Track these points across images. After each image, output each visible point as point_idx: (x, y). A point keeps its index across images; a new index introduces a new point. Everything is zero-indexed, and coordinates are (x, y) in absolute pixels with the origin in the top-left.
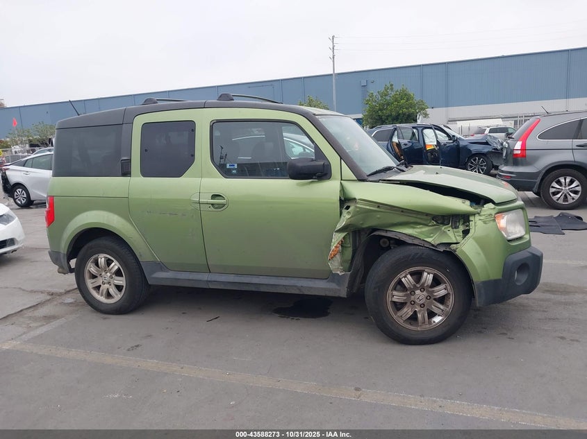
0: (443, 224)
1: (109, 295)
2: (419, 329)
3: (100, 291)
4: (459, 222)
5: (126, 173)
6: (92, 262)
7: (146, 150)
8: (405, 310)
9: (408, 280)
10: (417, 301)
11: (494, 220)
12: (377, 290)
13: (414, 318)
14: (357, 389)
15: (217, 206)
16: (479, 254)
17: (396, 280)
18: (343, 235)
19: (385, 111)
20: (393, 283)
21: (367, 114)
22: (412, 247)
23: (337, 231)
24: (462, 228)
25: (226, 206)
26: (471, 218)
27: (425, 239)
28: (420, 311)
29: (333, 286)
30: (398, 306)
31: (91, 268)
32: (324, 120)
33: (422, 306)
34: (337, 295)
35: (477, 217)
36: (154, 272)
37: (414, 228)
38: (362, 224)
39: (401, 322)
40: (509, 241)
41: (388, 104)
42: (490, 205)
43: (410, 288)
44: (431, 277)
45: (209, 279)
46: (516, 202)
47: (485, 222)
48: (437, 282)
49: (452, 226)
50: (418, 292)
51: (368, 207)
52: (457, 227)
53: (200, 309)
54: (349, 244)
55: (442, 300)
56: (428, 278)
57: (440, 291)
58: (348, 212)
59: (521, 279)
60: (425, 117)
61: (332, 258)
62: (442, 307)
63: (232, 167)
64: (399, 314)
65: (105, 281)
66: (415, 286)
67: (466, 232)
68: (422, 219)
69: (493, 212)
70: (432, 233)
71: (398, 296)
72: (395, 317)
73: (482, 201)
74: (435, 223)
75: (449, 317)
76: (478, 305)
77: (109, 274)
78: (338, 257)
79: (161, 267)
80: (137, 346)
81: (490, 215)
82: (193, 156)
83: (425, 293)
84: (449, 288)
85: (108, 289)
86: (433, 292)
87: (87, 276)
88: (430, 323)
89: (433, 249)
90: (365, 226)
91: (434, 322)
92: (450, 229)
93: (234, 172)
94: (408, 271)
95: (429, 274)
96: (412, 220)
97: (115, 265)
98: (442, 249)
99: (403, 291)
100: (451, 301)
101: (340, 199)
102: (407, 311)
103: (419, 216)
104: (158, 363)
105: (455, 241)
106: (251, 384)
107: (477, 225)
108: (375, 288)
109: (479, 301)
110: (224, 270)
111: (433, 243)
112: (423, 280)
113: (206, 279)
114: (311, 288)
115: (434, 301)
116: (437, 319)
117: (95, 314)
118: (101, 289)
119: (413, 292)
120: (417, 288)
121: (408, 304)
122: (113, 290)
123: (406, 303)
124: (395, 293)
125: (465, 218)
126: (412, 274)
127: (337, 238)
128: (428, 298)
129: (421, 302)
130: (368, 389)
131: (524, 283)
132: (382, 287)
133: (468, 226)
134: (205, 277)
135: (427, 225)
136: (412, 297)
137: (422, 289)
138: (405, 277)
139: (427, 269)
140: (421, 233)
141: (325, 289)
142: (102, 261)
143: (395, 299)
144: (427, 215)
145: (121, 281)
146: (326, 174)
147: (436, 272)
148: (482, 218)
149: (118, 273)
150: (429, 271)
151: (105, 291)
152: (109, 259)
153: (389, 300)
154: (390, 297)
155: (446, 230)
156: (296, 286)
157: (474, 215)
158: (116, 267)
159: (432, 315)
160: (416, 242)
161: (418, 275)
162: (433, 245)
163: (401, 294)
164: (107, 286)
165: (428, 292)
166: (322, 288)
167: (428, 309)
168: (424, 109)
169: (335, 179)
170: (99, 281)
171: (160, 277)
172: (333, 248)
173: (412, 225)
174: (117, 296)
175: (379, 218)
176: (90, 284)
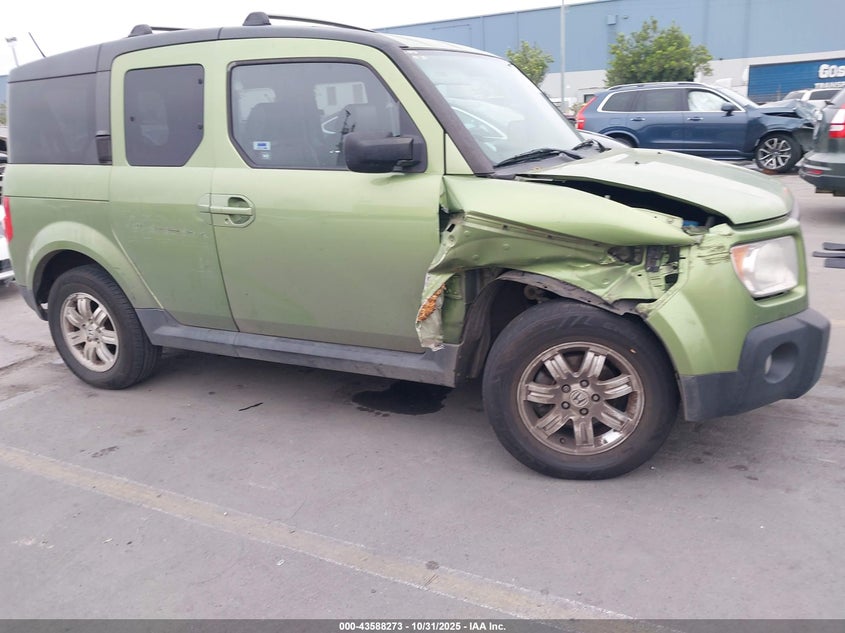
0: (631, 261)
1: (98, 360)
2: (576, 452)
3: (85, 352)
4: (660, 259)
5: (105, 159)
6: (70, 306)
7: (132, 119)
8: (550, 417)
9: (556, 364)
10: (574, 403)
11: (728, 258)
12: (499, 379)
13: (567, 431)
14: (432, 566)
15: (240, 218)
16: (694, 323)
17: (533, 364)
18: (444, 278)
19: (641, 65)
20: (529, 370)
21: (613, 69)
22: (567, 305)
23: (432, 272)
24: (664, 271)
25: (252, 218)
26: (683, 253)
27: (593, 291)
28: (579, 421)
29: (432, 367)
30: (539, 411)
31: (69, 314)
32: (424, 57)
33: (583, 411)
34: (439, 382)
35: (694, 252)
36: (157, 325)
37: (574, 268)
38: (476, 259)
39: (543, 438)
40: (758, 299)
41: (647, 54)
42: (724, 228)
43: (560, 379)
44: (601, 360)
45: (236, 344)
46: (785, 220)
47: (709, 262)
48: (612, 370)
49: (645, 267)
50: (576, 387)
51: (486, 228)
52: (654, 269)
53: (240, 386)
54: (460, 293)
55: (622, 404)
56: (595, 362)
57: (619, 387)
58: (451, 237)
59: (777, 371)
60: (705, 74)
61: (424, 319)
62: (620, 416)
63: (262, 148)
64: (541, 423)
65: (91, 337)
66: (569, 376)
67: (671, 280)
68: (587, 252)
69: (728, 242)
70: (607, 280)
71: (538, 393)
72: (532, 429)
73: (710, 220)
74: (613, 260)
75: (633, 434)
76: (687, 418)
77: (95, 326)
78: (436, 317)
79: (168, 318)
80: (111, 449)
81: (719, 248)
82: (201, 127)
83: (589, 389)
84: (634, 382)
85: (95, 349)
86: (604, 388)
87: (65, 327)
88: (597, 443)
89: (606, 309)
90: (483, 263)
91: (606, 442)
92: (642, 272)
93: (266, 156)
94: (556, 348)
95: (597, 354)
96: (570, 253)
97: (102, 312)
98: (621, 311)
99: (549, 384)
100: (639, 406)
101: (441, 211)
102: (555, 420)
103: (583, 247)
104: (127, 483)
105: (649, 296)
106: (254, 539)
107: (692, 266)
108: (495, 378)
109: (690, 411)
110: (262, 329)
111: (606, 298)
112: (585, 366)
113: (231, 341)
114: (396, 367)
115: (605, 405)
116: (611, 437)
117: (79, 387)
118: (86, 347)
119: (566, 386)
120: (575, 381)
121: (557, 407)
122: (103, 352)
123: (553, 405)
124: (533, 386)
125: (671, 252)
126: (566, 354)
127: (435, 283)
128: (596, 398)
129: (581, 405)
130: (451, 566)
131: (786, 379)
132: (510, 376)
133: (676, 268)
134: (231, 338)
135: (597, 263)
136: (565, 397)
137: (584, 381)
138: (552, 359)
139: (594, 347)
140: (587, 279)
141: (418, 371)
142: (83, 304)
143: (533, 397)
144: (597, 244)
145: (112, 337)
146: (417, 163)
147: (610, 352)
148: (704, 253)
149: (107, 324)
150: (598, 350)
151: (91, 352)
152: (92, 302)
153: (521, 399)
154: (524, 393)
155: (634, 274)
156: (371, 363)
157: (688, 246)
158: (103, 316)
159: (600, 428)
160: (575, 295)
161: (575, 357)
162: (606, 303)
163: (544, 389)
164: (93, 344)
165: (595, 387)
166: (414, 370)
167: (594, 419)
168: (705, 61)
169: (434, 172)
170: (83, 336)
171: (167, 334)
172: (425, 302)
173: (570, 263)
174: (110, 361)
175: (507, 249)
176: (71, 339)
